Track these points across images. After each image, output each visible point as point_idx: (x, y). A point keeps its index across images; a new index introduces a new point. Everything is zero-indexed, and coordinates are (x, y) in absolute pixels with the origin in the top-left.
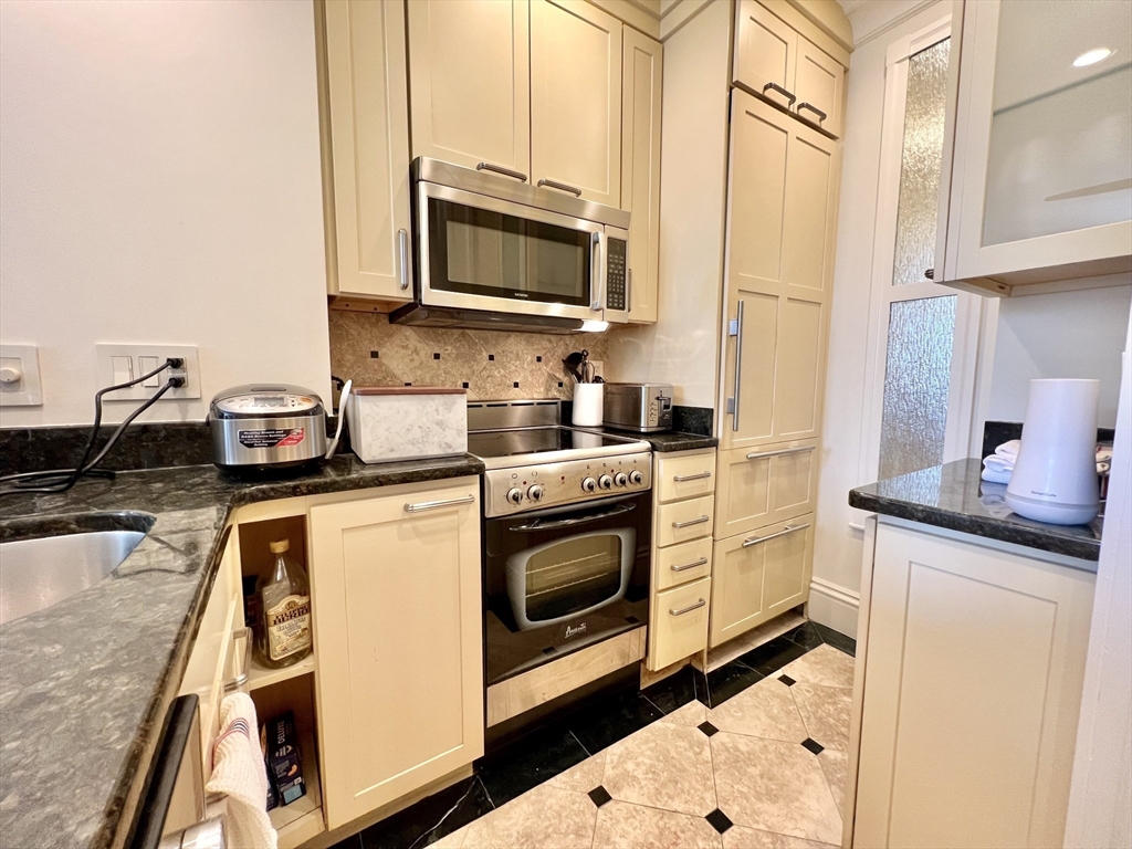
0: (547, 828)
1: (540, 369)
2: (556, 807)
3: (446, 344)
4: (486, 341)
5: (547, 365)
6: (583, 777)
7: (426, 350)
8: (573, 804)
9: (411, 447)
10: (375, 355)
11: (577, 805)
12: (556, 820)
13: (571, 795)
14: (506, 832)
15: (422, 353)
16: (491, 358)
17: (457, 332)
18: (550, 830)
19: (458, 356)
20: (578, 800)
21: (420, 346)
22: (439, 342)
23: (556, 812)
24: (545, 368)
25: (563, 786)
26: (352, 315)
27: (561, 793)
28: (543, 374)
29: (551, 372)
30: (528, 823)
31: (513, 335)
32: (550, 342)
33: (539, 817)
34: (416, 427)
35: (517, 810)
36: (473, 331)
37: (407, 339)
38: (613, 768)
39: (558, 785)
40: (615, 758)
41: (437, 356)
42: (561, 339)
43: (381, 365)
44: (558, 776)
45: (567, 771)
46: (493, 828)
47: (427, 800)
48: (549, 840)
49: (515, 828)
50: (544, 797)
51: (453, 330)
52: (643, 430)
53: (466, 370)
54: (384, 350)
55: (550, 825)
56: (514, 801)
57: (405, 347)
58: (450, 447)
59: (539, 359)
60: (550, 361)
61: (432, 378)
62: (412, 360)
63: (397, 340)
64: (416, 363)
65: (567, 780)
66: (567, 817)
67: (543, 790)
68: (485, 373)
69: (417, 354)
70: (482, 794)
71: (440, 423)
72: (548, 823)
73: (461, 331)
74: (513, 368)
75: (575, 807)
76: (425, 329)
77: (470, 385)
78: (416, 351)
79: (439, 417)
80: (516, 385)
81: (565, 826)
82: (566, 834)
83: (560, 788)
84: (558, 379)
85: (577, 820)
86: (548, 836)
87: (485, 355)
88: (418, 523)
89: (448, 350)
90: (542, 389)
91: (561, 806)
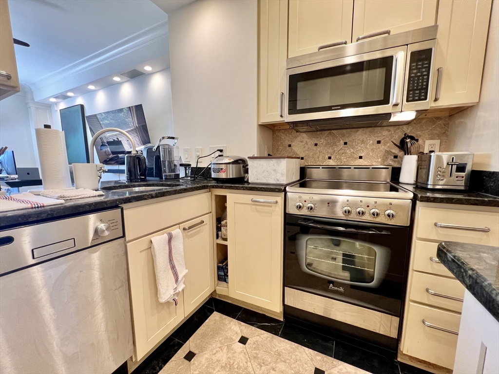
0: (288, 359)
1: (379, 148)
2: (298, 357)
3: (321, 139)
4: (343, 135)
5: (385, 145)
6: (320, 360)
7: (311, 142)
8: (305, 364)
9: (264, 179)
10: (290, 146)
11: (307, 366)
12: (294, 361)
13: (308, 360)
14: (274, 346)
15: (309, 144)
16: (345, 143)
17: (327, 133)
18: (288, 361)
19: (327, 144)
20: (309, 365)
21: (308, 141)
22: (317, 138)
23: (296, 359)
24: (382, 147)
25: (309, 355)
26: (283, 131)
27: (305, 356)
28: (381, 151)
29: (388, 149)
30: (284, 351)
31: (361, 130)
32: (389, 131)
33: (289, 354)
34: (266, 171)
35: (285, 344)
36: (336, 131)
37: (303, 138)
38: (338, 372)
39: (307, 352)
40: (344, 370)
41: (316, 145)
42: (398, 129)
43: (292, 150)
44: (310, 350)
45: (316, 352)
46: (272, 341)
47: (264, 315)
48: (284, 363)
49: (278, 348)
50: (298, 350)
51: (325, 132)
52: (429, 187)
53: (330, 150)
54: (293, 143)
55: (290, 360)
56: (287, 341)
57: (302, 142)
58: (278, 181)
59: (379, 142)
60: (387, 142)
61: (313, 155)
62: (304, 147)
63: (299, 139)
64: (306, 148)
65: (312, 354)
66: (298, 365)
67: (299, 348)
68: (341, 152)
69: (307, 144)
70: (280, 329)
71: (275, 170)
72: (289, 358)
73: (329, 131)
74: (359, 148)
75: (305, 366)
76: (311, 133)
77: (332, 158)
78: (307, 143)
79: (275, 168)
80: (361, 157)
81: (294, 366)
82: (292, 369)
83: (306, 354)
84: (394, 153)
85: (301, 369)
86: (285, 362)
87: (342, 142)
88: (258, 207)
89: (322, 141)
90: (380, 160)
91: (300, 359)
